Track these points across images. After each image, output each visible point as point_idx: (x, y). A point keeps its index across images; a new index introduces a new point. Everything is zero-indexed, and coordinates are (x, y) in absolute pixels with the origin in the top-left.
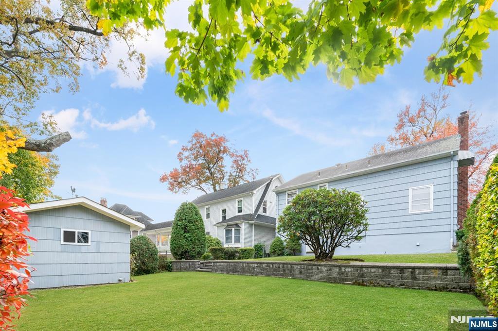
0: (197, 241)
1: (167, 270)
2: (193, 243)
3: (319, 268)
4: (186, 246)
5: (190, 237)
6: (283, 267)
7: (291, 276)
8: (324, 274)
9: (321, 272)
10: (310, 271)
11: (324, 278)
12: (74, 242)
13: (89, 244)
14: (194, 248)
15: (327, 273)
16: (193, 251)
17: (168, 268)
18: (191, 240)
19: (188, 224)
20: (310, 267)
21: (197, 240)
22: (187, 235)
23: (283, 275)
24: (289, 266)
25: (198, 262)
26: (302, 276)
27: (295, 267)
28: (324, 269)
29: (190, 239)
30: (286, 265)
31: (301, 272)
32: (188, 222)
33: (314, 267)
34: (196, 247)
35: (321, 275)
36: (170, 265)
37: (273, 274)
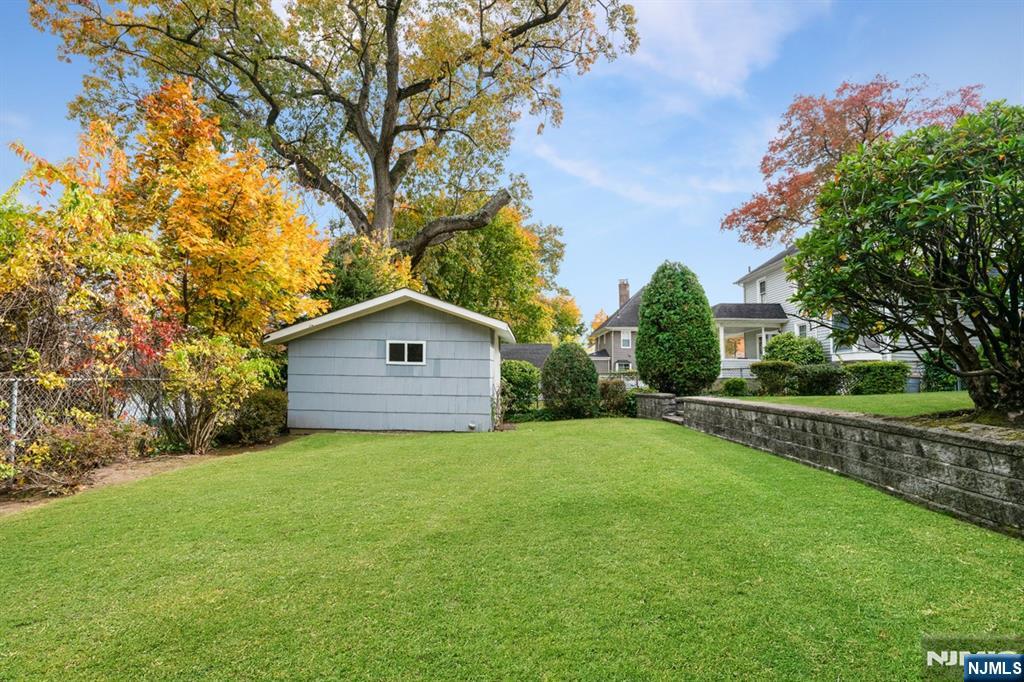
0: (686, 350)
1: (625, 412)
2: (677, 355)
3: (925, 447)
4: (660, 360)
5: (668, 341)
6: (814, 430)
7: (836, 464)
8: (946, 480)
9: (932, 466)
10: (893, 457)
11: (947, 497)
12: (403, 360)
13: (424, 363)
14: (680, 366)
15: (959, 474)
16: (679, 373)
17: (627, 408)
18: (670, 348)
19: (664, 312)
20: (891, 440)
21: (688, 346)
22: (662, 336)
23: (814, 457)
24: (830, 427)
25: (670, 398)
26: (867, 472)
27: (848, 433)
28: (946, 457)
29: (667, 345)
30: (820, 425)
31: (864, 457)
32: (665, 308)
33: (907, 443)
34: (685, 363)
35: (932, 479)
36: (632, 402)
37: (791, 450)
